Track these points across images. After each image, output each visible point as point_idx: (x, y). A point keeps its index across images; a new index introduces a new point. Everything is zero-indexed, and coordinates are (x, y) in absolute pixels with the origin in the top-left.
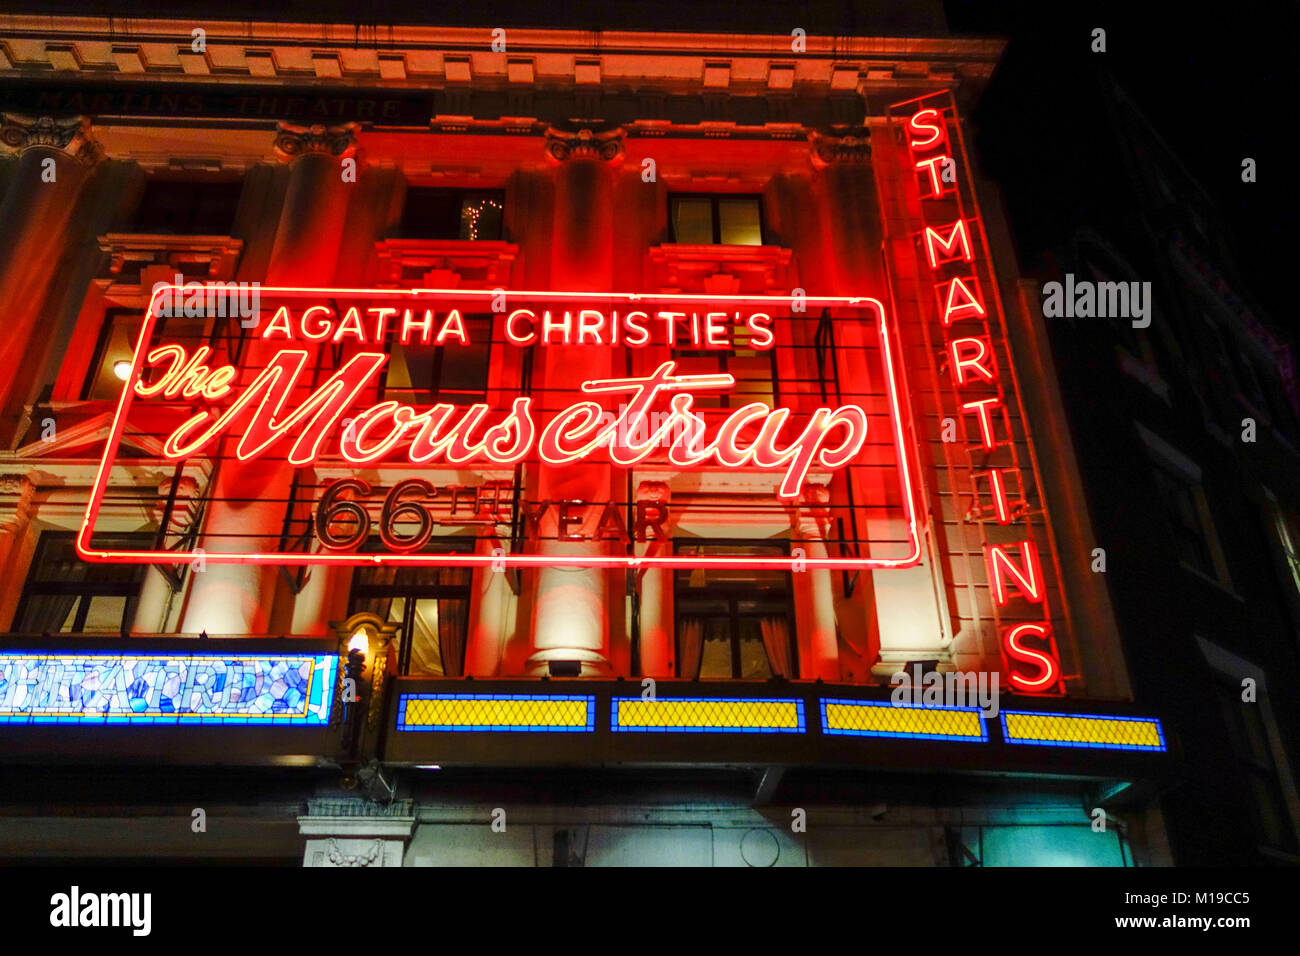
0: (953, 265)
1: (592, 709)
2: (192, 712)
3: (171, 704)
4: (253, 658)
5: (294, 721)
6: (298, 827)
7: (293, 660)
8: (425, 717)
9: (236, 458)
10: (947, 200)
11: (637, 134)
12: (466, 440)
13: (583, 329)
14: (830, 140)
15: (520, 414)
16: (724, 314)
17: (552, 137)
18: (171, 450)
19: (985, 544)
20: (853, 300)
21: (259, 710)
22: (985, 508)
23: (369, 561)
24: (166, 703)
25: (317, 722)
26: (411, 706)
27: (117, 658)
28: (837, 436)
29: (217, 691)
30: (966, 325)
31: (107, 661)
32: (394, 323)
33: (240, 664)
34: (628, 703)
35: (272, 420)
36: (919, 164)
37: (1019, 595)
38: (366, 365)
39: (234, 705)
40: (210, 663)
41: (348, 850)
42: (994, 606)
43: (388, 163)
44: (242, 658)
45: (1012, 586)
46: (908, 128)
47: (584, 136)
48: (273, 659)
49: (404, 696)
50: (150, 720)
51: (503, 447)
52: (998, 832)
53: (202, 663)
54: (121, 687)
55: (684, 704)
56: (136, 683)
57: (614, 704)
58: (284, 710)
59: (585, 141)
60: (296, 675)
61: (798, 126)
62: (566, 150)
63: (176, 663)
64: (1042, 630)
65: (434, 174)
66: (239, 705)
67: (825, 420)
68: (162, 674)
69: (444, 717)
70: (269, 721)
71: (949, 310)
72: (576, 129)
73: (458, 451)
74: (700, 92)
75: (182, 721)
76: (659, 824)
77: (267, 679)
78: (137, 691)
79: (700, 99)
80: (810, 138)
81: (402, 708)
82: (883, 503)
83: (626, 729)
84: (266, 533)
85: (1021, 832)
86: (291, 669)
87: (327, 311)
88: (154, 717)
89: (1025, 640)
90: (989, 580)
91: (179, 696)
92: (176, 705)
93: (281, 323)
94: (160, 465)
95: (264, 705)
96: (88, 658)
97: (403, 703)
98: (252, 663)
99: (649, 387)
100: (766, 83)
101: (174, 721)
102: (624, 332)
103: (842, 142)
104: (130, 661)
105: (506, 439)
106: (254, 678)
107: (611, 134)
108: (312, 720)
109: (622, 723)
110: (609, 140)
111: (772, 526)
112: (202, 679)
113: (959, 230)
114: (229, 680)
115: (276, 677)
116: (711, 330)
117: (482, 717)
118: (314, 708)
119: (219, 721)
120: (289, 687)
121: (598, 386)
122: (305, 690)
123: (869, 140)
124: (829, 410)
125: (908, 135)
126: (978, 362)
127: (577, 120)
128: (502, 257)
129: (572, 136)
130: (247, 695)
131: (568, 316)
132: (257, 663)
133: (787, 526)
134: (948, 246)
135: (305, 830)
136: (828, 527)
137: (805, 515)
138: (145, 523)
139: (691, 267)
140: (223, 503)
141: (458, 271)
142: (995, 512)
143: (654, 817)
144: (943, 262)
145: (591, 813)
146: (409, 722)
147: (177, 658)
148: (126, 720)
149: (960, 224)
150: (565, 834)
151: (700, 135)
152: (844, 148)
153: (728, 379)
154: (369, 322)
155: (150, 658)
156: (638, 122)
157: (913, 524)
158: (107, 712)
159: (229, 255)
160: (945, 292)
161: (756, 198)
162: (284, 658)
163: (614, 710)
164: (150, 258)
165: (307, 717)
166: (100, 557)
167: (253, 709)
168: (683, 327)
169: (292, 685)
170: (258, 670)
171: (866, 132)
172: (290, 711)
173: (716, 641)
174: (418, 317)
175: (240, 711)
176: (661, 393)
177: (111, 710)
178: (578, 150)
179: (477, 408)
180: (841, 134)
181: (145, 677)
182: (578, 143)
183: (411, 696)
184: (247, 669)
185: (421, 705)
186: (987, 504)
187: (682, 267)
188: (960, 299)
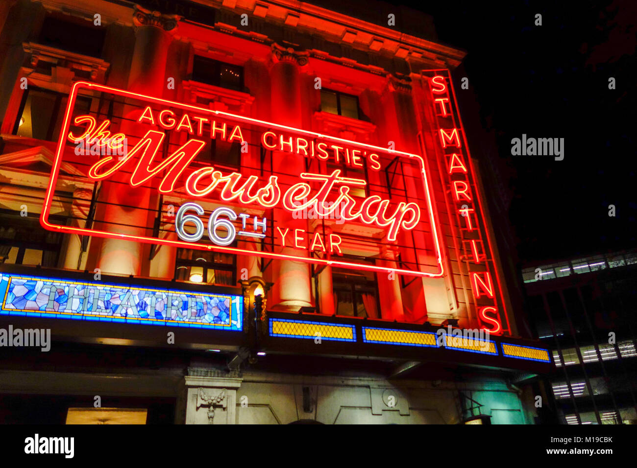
0: (452, 148)
1: (354, 332)
2: (172, 320)
3: (161, 315)
4: (201, 294)
5: (225, 328)
6: (185, 381)
7: (220, 297)
8: (282, 330)
9: (128, 183)
10: (448, 119)
11: (313, 55)
12: (248, 193)
13: (299, 147)
14: (396, 79)
15: (273, 184)
16: (359, 152)
17: (275, 48)
18: (92, 174)
19: (470, 271)
20: (411, 155)
21: (207, 321)
22: (469, 256)
23: (205, 247)
24: (158, 314)
25: (236, 329)
26: (275, 324)
27: (128, 288)
28: (408, 216)
29: (184, 310)
30: (458, 175)
31: (123, 289)
32: (207, 126)
33: (194, 297)
34: (369, 330)
35: (148, 167)
36: (437, 100)
37: (485, 294)
38: (196, 146)
39: (193, 318)
40: (178, 295)
41: (210, 394)
42: (474, 298)
43: (185, 40)
44: (194, 294)
45: (482, 290)
46: (430, 82)
47: (291, 51)
48: (211, 295)
49: (271, 319)
50: (151, 323)
51: (268, 199)
52: (477, 393)
53: (174, 295)
54: (133, 304)
55: (392, 332)
56: (141, 302)
57: (363, 330)
58: (220, 322)
59: (290, 53)
60: (224, 304)
61: (382, 70)
62: (282, 56)
63: (161, 294)
64: (495, 310)
65: (210, 51)
66: (197, 318)
67: (404, 208)
68: (154, 299)
69: (290, 330)
70: (213, 327)
71: (452, 167)
72: (287, 46)
73: (245, 198)
74: (340, 43)
75: (168, 324)
76: (348, 386)
77: (209, 306)
78: (142, 307)
79: (339, 46)
80: (388, 77)
81: (271, 325)
82: (424, 248)
83: (369, 342)
84: (142, 226)
85: (485, 393)
86: (220, 301)
87: (172, 113)
88: (153, 321)
89: (488, 314)
90: (472, 287)
91: (165, 311)
92: (164, 316)
93: (148, 115)
94: (74, 180)
95: (209, 319)
96: (112, 286)
97: (270, 323)
98: (200, 297)
99: (331, 180)
100: (368, 46)
101: (164, 324)
102: (317, 152)
103: (400, 81)
104: (135, 291)
105: (267, 195)
106: (202, 304)
107: (302, 53)
108: (234, 328)
109: (368, 339)
110: (302, 56)
111: (372, 251)
112: (176, 303)
113: (455, 133)
114: (190, 305)
115: (213, 305)
116: (355, 158)
117: (308, 332)
118: (234, 322)
119: (188, 326)
120: (221, 311)
121: (307, 176)
122: (228, 313)
123: (411, 84)
124: (405, 204)
125: (430, 86)
126: (465, 192)
127: (286, 42)
128: (247, 102)
129: (284, 49)
130: (200, 313)
131: (291, 139)
132: (203, 297)
133: (378, 253)
134: (450, 139)
135: (188, 383)
136: (397, 255)
137: (388, 249)
138: (61, 211)
139: (334, 125)
140: (118, 207)
141: (226, 104)
142: (473, 258)
143: (346, 382)
144: (448, 145)
145: (319, 379)
146: (275, 332)
147: (161, 291)
148: (138, 322)
149: (455, 130)
150: (308, 388)
151: (340, 63)
152: (401, 85)
153: (363, 182)
154: (195, 124)
155: (146, 290)
156: (314, 50)
157: (440, 259)
158: (126, 317)
159: (102, 70)
160: (449, 159)
161: (356, 98)
162: (216, 296)
163: (364, 332)
164: (55, 62)
165: (231, 326)
166: (56, 228)
167: (204, 321)
168: (342, 154)
169: (222, 310)
170: (204, 301)
171: (409, 79)
172: (223, 323)
173: (347, 303)
174: (219, 125)
175: (198, 321)
176: (335, 185)
177: (128, 316)
178: (287, 57)
179: (252, 178)
180: (400, 78)
181: (145, 299)
182: (287, 54)
183: (274, 319)
184: (198, 300)
185: (280, 324)
186: (470, 254)
187: (330, 124)
188: (456, 164)
